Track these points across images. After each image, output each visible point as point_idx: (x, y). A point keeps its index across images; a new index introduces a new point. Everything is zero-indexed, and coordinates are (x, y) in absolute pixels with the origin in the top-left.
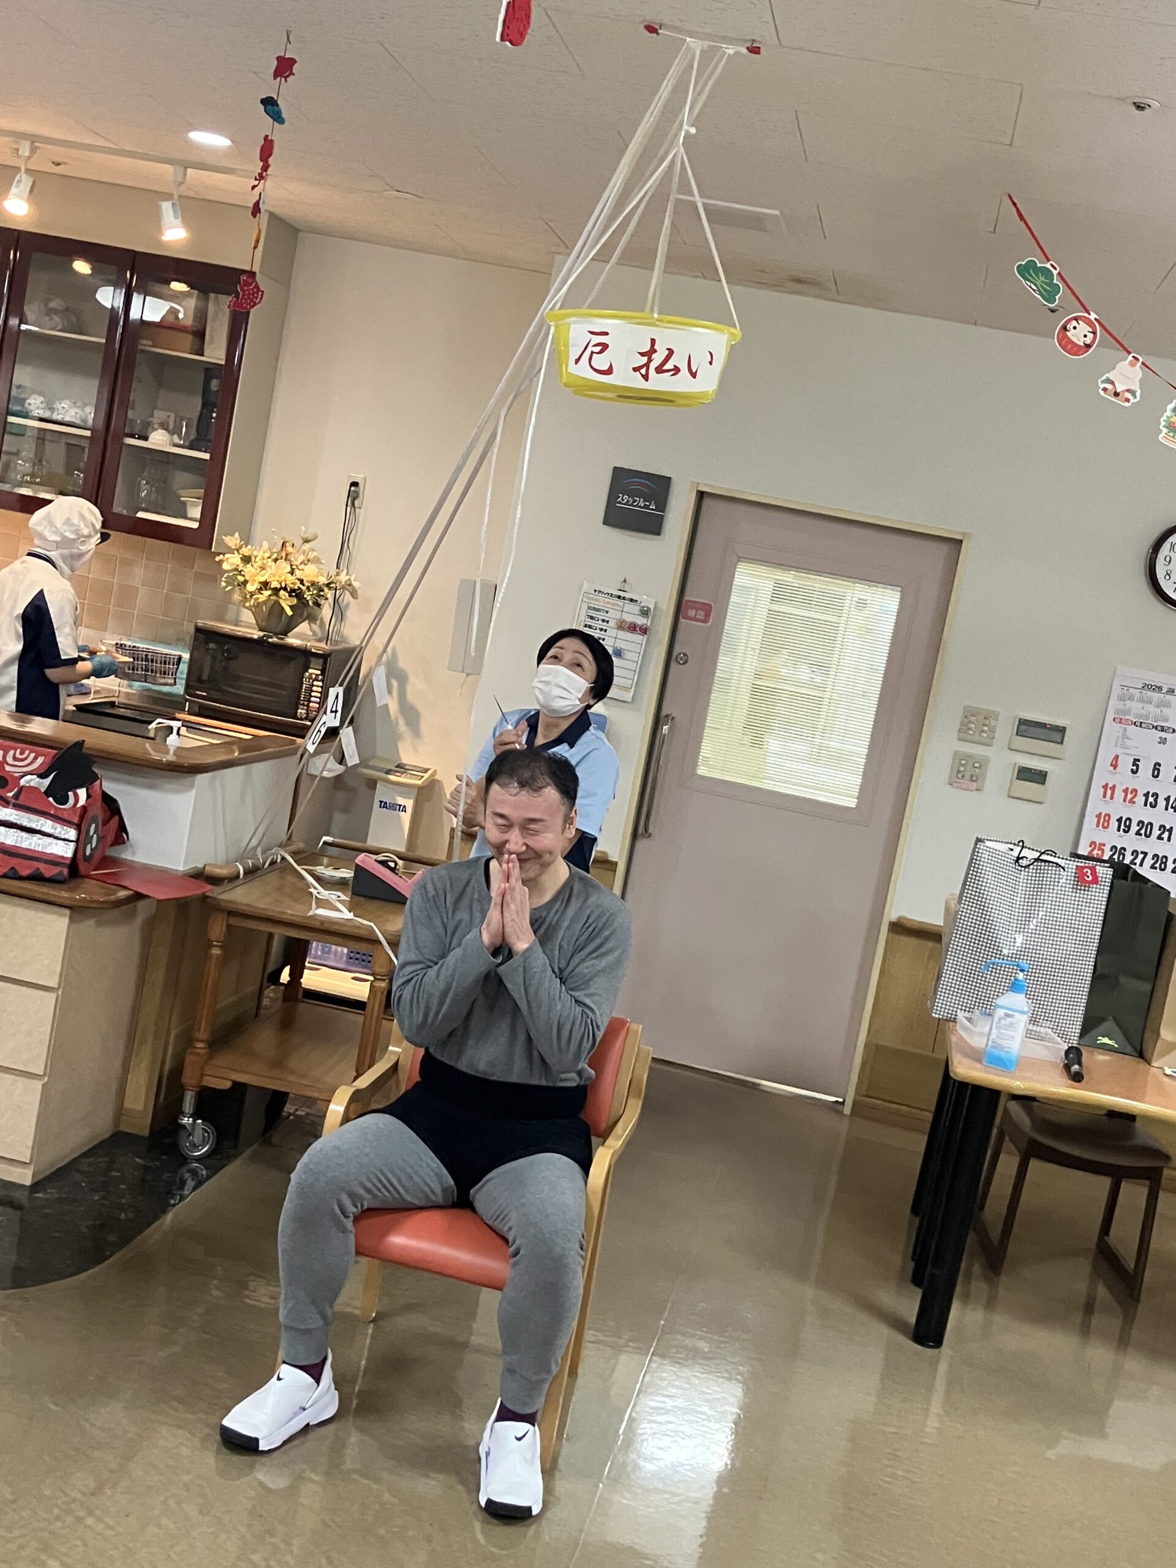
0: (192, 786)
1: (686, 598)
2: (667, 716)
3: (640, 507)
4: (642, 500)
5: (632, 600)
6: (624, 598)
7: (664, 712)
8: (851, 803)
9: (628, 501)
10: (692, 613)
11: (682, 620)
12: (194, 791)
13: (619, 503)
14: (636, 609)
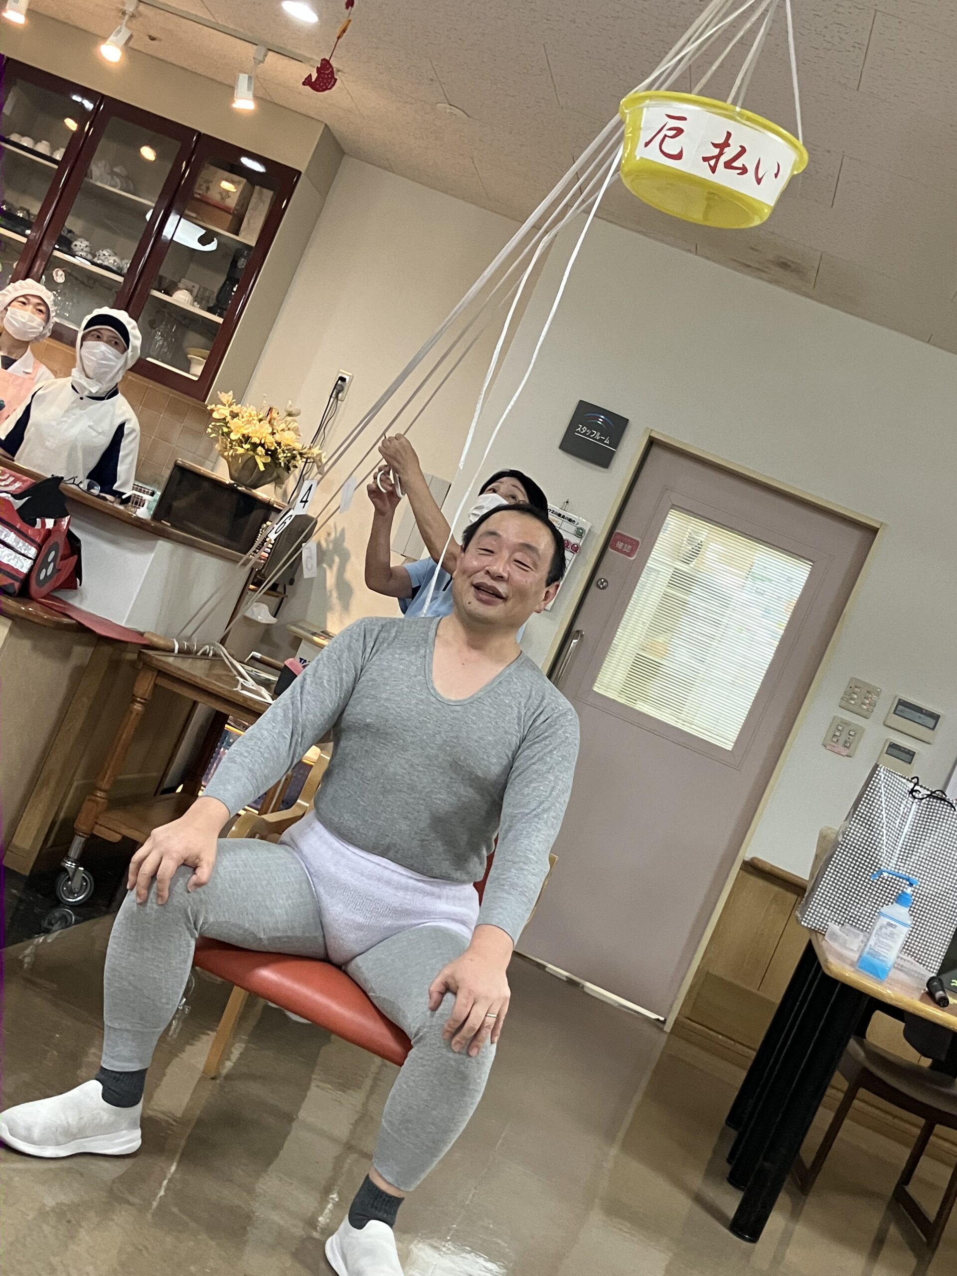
0: (152, 549)
1: (617, 531)
2: (578, 631)
3: (596, 440)
4: (599, 434)
5: (570, 520)
6: (563, 517)
7: (575, 628)
8: (729, 747)
9: (586, 432)
10: (620, 545)
11: (610, 550)
12: (153, 555)
13: (578, 432)
14: (572, 528)
